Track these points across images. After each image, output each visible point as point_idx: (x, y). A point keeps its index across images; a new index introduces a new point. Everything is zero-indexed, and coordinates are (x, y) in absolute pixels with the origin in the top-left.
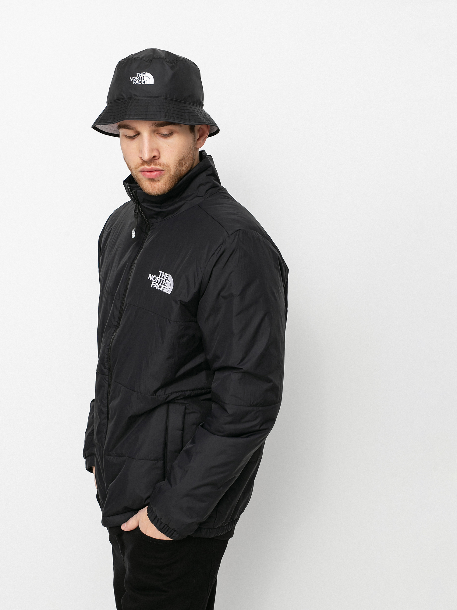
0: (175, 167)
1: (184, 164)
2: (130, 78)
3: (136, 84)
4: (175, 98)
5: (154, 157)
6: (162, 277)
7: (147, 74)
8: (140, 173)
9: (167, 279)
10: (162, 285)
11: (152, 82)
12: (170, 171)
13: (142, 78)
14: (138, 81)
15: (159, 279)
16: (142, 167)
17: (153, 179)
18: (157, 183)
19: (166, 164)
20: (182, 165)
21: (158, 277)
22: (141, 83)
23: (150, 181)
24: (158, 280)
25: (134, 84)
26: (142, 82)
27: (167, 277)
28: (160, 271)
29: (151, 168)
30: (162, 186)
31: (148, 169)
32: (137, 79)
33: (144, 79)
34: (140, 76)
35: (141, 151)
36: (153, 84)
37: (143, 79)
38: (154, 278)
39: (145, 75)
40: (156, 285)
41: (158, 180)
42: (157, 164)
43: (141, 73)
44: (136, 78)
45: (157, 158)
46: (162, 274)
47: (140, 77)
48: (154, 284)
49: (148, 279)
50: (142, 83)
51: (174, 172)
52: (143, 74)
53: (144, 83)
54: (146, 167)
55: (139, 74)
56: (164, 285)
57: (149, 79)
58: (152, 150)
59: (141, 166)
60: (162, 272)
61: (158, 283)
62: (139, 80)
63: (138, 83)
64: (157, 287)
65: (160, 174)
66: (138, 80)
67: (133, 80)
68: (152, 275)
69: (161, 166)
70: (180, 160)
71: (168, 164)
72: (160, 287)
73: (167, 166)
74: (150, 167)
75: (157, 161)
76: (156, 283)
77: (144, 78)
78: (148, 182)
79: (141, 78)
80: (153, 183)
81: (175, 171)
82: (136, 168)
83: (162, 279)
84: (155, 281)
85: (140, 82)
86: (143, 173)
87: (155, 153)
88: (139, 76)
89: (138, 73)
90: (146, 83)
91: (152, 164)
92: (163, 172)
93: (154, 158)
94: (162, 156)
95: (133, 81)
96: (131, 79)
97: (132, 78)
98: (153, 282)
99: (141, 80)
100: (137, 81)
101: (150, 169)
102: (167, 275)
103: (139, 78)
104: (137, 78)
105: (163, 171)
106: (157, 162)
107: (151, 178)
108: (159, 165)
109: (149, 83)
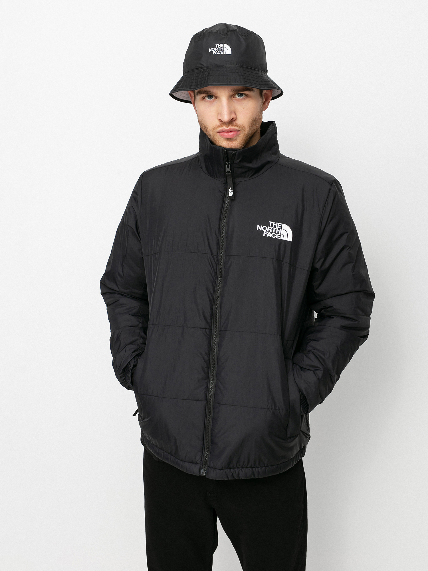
0: (249, 127)
1: (255, 123)
2: (210, 49)
3: (215, 54)
6: (273, 226)
7: (225, 45)
8: (218, 133)
9: (280, 228)
10: (276, 234)
11: (230, 53)
12: (244, 131)
14: (217, 51)
15: (269, 228)
17: (230, 138)
18: (234, 142)
19: (241, 125)
21: (268, 227)
24: (270, 229)
25: (213, 54)
26: (221, 52)
28: (269, 222)
29: (229, 129)
30: (238, 144)
32: (216, 50)
33: (223, 50)
34: (218, 47)
35: (219, 113)
36: (231, 54)
39: (223, 46)
40: (268, 234)
41: (235, 140)
42: (235, 126)
43: (219, 45)
44: (215, 49)
45: (234, 120)
46: (272, 224)
47: (219, 48)
48: (267, 234)
49: (258, 229)
50: (221, 54)
52: (221, 45)
53: (223, 53)
54: (225, 128)
55: (217, 45)
56: (278, 233)
57: (227, 50)
58: (230, 113)
59: (220, 127)
60: (273, 222)
61: (271, 232)
62: (218, 50)
63: (218, 53)
64: (271, 236)
65: (236, 134)
66: (217, 50)
67: (212, 51)
68: (261, 226)
70: (252, 121)
71: (243, 125)
72: (274, 235)
73: (243, 127)
74: (229, 128)
76: (268, 232)
77: (223, 49)
78: (226, 141)
79: (220, 49)
80: (230, 142)
82: (214, 129)
83: (274, 229)
84: (267, 231)
86: (221, 133)
87: (233, 116)
88: (217, 47)
89: (216, 45)
90: (224, 53)
91: (230, 125)
92: (239, 132)
93: (232, 120)
94: (238, 117)
95: (212, 52)
96: (210, 50)
97: (212, 49)
98: (264, 232)
99: (220, 50)
100: (216, 51)
102: (280, 225)
104: (216, 49)
105: (239, 131)
106: (234, 123)
107: (229, 137)
108: (236, 125)
109: (227, 53)
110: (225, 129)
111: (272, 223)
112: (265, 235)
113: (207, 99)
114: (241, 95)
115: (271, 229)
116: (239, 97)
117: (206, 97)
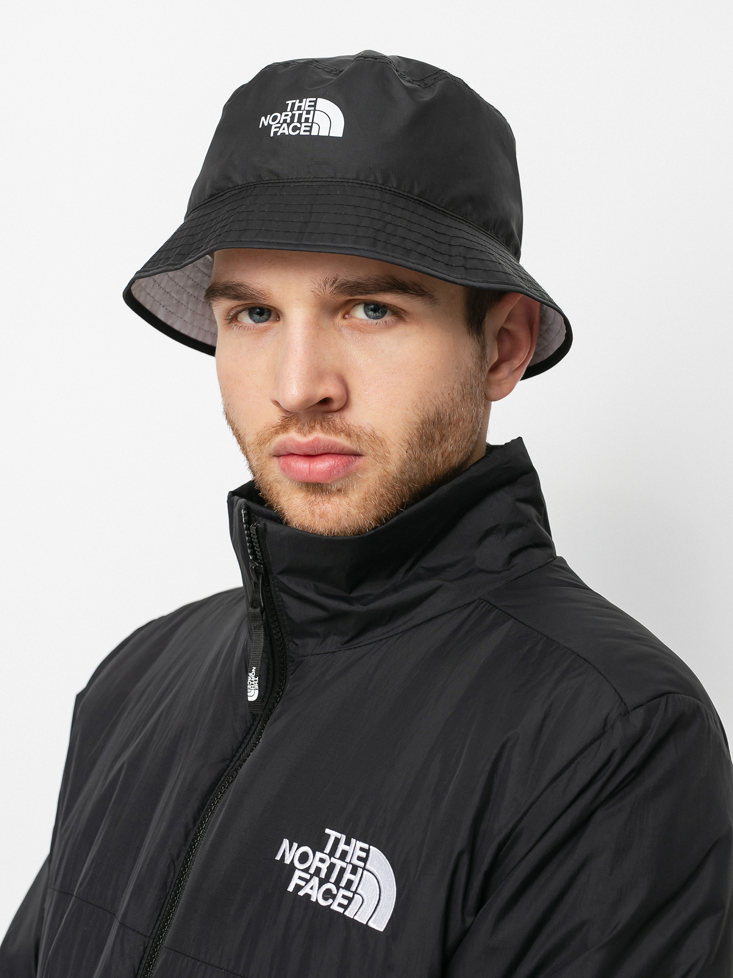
0: (406, 446)
1: (437, 438)
2: (263, 118)
3: (279, 134)
4: (416, 191)
5: (326, 401)
6: (338, 855)
7: (323, 103)
8: (275, 460)
9: (362, 864)
10: (338, 888)
11: (338, 131)
12: (385, 458)
13: (304, 116)
14: (289, 125)
15: (322, 861)
16: (282, 438)
17: (318, 483)
18: (336, 500)
19: (368, 430)
20: (430, 443)
21: (319, 855)
22: (298, 132)
23: (308, 491)
24: (320, 865)
25: (272, 135)
26: (304, 129)
27: (364, 855)
28: (327, 831)
29: (313, 442)
30: (354, 512)
31: (299, 445)
32: (285, 121)
33: (310, 121)
34: (296, 108)
35: (277, 376)
36: (341, 136)
37: (307, 120)
38: (304, 858)
39: (315, 106)
40: (310, 884)
41: (339, 490)
42: (337, 431)
43: (301, 102)
44: (281, 117)
45: (335, 406)
46: (337, 841)
47: (297, 113)
48: (302, 883)
49: (278, 858)
50: (303, 134)
51: (399, 463)
52: (306, 103)
53: (310, 131)
54: (296, 437)
55: (293, 104)
56: (348, 887)
57: (327, 120)
58: (317, 375)
59: (277, 432)
60: (339, 835)
61: (320, 879)
62: (292, 121)
63: (289, 132)
64: (317, 896)
65: (346, 465)
66: (288, 121)
67: (271, 123)
68: (295, 845)
69: (349, 435)
70: (423, 422)
71: (379, 434)
72: (328, 895)
73: (375, 439)
74: (310, 438)
75: (337, 418)
76: (312, 876)
77: (310, 116)
78: (301, 495)
79: (300, 115)
80: (319, 499)
81: (404, 463)
82: (262, 442)
83: (339, 864)
84: (306, 870)
85: (295, 129)
86: (282, 459)
87: (330, 389)
88: (292, 110)
89: (290, 102)
90: (314, 132)
91: (318, 427)
92: (360, 462)
93: (325, 408)
94: (355, 398)
95: (270, 126)
96: (264, 121)
97: (270, 118)
98: (297, 874)
99: (299, 121)
100: (285, 125)
101: (307, 444)
102: (362, 849)
103: (293, 115)
104: (283, 118)
105: (357, 455)
106: (338, 420)
107: (314, 478)
108: (342, 431)
109: (324, 133)
110: (294, 440)
111: (336, 838)
112: (296, 884)
113: (245, 319)
114: (377, 310)
115: (327, 864)
116: (367, 315)
117: (241, 312)
